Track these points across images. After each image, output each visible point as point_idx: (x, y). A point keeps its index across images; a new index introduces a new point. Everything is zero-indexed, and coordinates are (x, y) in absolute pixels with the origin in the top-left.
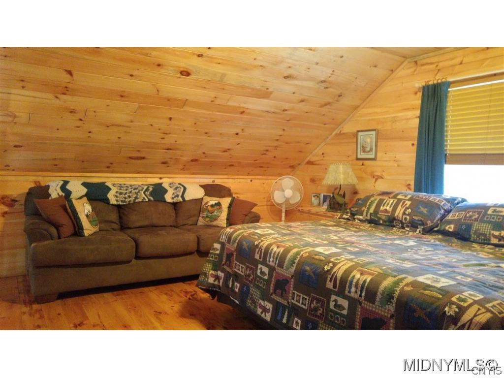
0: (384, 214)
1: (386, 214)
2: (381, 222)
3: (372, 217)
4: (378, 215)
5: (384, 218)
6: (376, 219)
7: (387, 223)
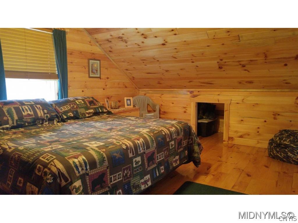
0: (29, 118)
1: (30, 117)
2: (27, 124)
3: (19, 123)
4: (24, 120)
5: (29, 120)
6: (23, 123)
7: (32, 124)
